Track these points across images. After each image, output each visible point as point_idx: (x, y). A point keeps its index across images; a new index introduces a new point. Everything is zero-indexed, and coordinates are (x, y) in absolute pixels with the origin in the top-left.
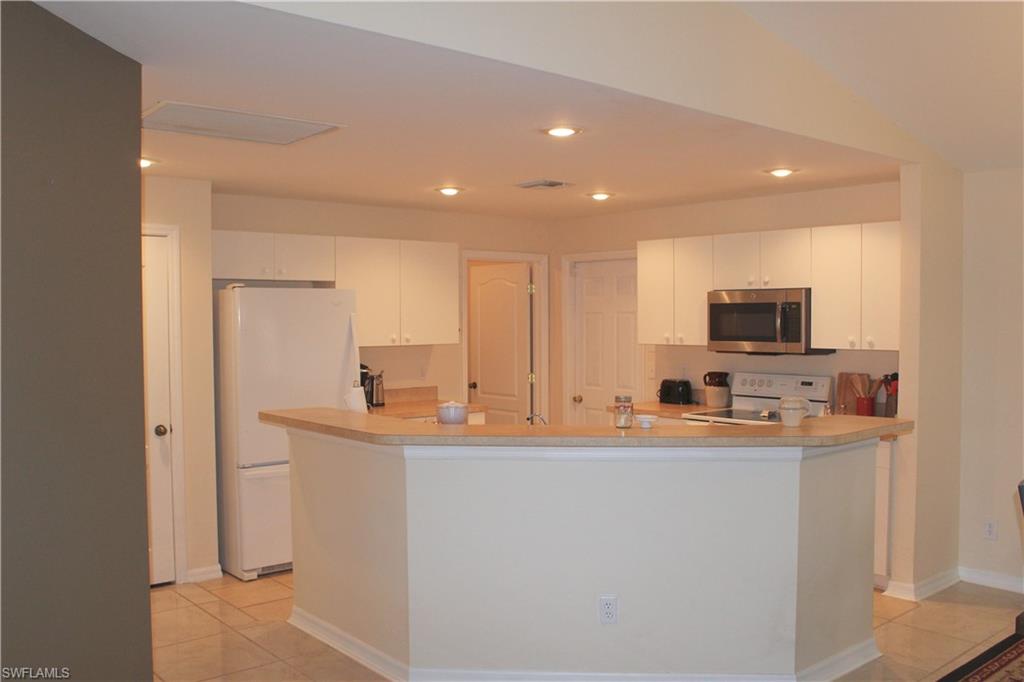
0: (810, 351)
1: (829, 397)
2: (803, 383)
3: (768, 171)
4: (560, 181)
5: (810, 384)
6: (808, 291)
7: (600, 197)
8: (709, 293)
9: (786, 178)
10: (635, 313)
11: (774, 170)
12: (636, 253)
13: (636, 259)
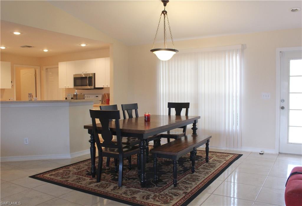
0: (95, 88)
1: (101, 99)
2: (96, 96)
3: (80, 44)
4: (31, 46)
5: (98, 96)
6: (94, 74)
7: (46, 51)
8: (74, 75)
9: (84, 47)
10: (58, 81)
11: (81, 44)
12: (58, 66)
13: (58, 68)
